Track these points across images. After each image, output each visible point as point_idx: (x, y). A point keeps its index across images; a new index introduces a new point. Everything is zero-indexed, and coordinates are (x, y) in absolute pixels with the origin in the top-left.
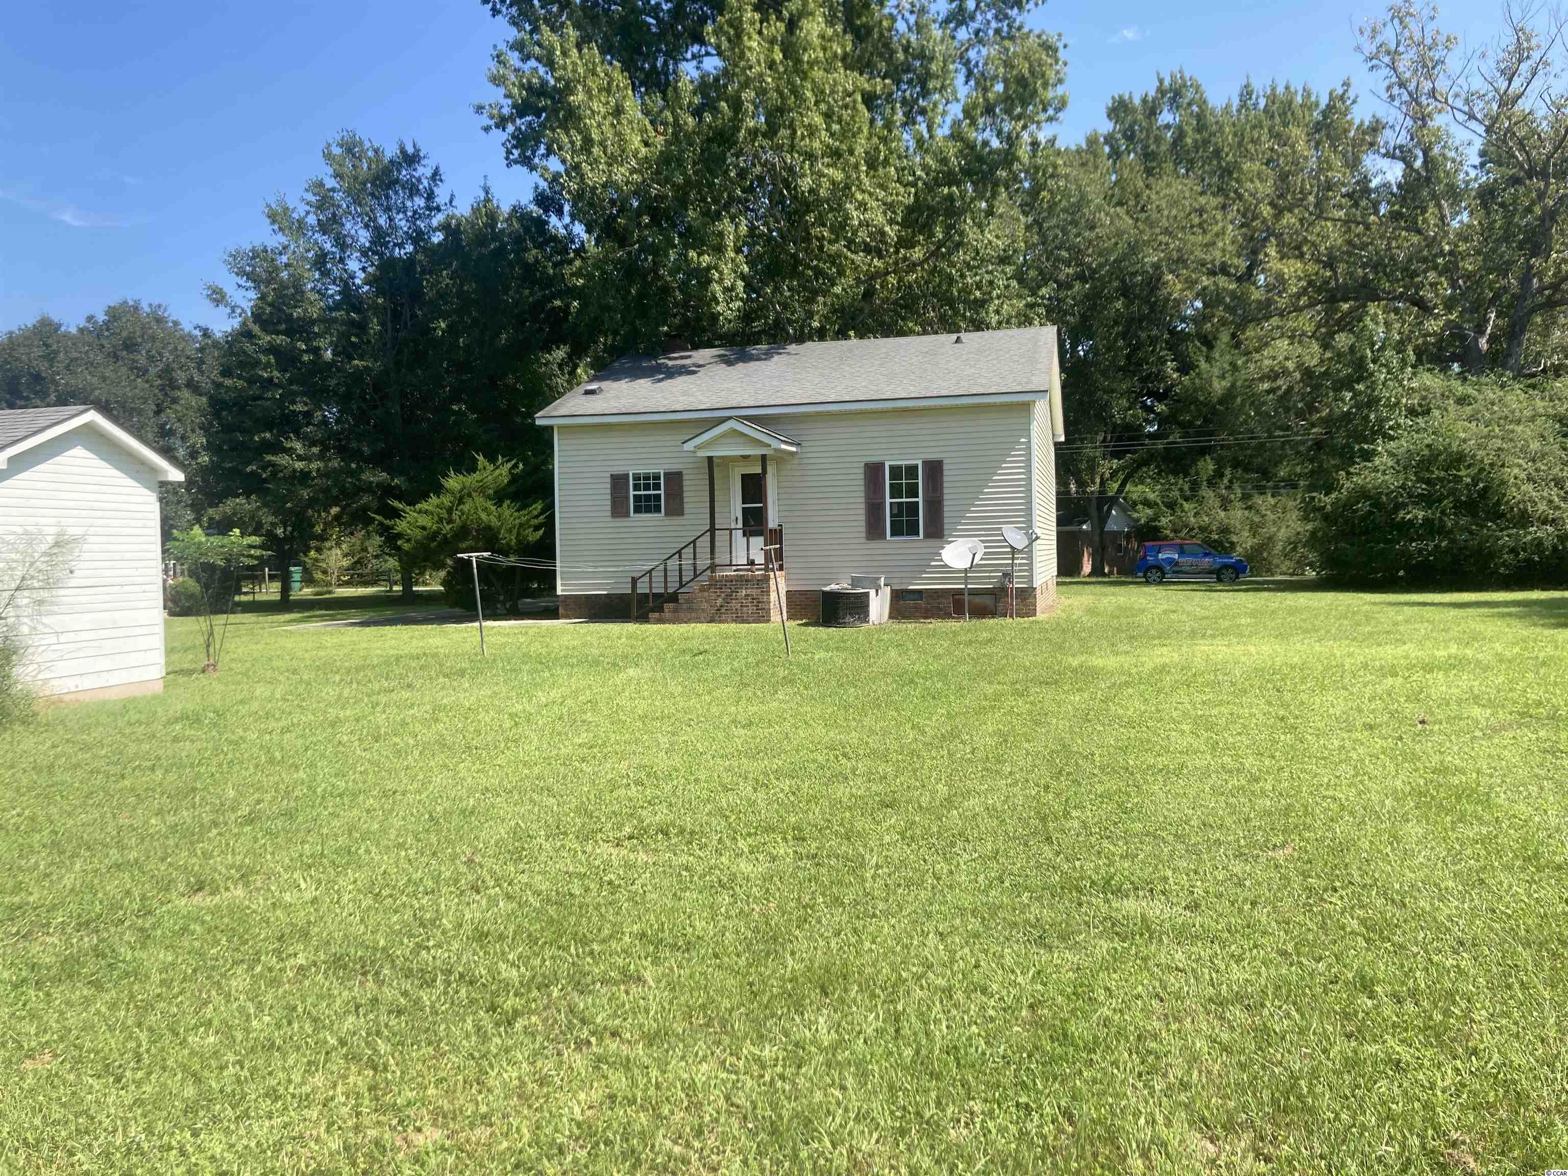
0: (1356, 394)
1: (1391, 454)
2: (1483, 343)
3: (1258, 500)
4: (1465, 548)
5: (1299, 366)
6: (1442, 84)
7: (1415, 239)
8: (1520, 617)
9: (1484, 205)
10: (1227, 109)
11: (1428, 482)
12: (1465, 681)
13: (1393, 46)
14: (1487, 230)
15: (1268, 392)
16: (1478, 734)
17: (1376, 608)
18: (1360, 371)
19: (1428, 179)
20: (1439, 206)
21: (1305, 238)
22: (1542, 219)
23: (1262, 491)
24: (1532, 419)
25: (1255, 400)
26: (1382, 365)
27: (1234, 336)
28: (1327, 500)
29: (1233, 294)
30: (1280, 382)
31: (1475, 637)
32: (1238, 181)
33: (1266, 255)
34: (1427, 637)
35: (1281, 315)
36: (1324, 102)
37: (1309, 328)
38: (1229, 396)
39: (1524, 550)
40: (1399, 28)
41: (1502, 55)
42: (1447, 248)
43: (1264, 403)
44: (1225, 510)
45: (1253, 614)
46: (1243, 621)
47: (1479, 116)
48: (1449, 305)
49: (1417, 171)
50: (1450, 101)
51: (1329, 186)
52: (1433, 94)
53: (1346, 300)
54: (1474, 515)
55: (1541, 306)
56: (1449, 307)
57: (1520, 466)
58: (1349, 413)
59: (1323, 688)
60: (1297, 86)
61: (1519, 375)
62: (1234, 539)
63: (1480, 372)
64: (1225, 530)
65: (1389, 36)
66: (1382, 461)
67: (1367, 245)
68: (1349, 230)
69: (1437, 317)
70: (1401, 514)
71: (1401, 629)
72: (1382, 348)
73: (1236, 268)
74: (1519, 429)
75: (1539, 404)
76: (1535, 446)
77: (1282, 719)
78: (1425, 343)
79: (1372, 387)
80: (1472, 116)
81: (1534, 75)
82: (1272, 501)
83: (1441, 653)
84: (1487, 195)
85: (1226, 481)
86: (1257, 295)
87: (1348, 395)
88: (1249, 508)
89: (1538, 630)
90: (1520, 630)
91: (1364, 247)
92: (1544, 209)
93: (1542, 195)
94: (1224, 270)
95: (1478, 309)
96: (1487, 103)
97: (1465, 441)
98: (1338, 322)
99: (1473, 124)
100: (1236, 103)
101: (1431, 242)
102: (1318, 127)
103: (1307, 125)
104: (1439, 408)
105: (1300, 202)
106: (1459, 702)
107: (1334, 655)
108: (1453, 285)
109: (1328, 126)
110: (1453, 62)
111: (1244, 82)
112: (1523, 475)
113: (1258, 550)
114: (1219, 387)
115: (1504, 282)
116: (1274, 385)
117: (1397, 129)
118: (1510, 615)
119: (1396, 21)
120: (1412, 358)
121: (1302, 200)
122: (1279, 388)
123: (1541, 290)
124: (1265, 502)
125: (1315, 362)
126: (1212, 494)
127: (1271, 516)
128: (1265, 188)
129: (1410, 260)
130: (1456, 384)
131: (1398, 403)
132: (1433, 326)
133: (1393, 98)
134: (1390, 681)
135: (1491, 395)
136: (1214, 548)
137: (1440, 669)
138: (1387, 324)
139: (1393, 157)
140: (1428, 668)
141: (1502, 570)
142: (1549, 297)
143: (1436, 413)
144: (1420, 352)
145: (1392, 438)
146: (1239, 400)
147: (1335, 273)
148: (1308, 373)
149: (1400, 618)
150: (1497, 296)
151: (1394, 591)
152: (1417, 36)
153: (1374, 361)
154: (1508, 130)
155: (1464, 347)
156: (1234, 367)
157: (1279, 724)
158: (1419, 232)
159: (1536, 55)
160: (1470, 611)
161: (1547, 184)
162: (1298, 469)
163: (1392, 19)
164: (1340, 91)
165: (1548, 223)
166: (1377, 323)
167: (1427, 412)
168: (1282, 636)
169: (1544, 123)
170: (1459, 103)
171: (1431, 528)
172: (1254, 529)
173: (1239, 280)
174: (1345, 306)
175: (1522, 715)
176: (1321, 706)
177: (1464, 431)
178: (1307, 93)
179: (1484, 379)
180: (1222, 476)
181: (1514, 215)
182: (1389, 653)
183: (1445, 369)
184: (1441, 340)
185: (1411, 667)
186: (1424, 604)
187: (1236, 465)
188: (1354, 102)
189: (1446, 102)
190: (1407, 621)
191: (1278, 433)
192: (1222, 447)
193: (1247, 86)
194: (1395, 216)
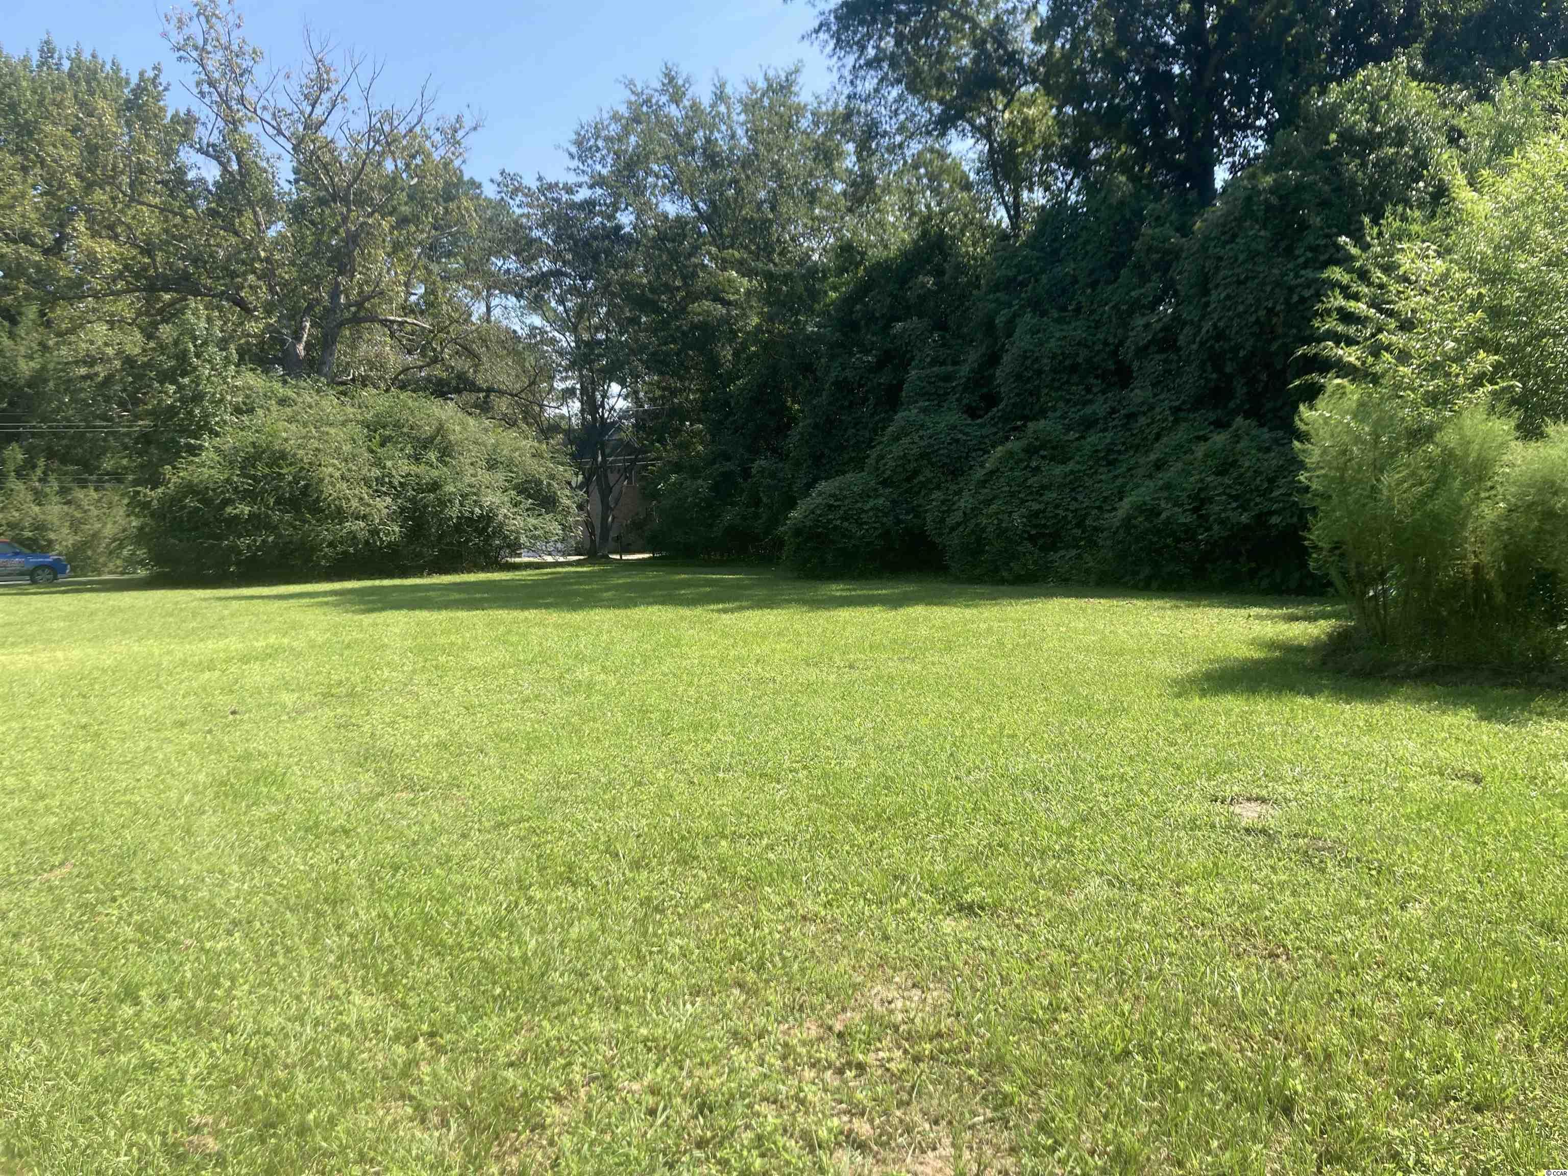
0: (180, 388)
1: (217, 450)
2: (301, 348)
3: (79, 494)
4: (291, 542)
5: (119, 353)
6: (250, 94)
7: (233, 240)
8: (336, 605)
9: (296, 219)
10: (25, 62)
11: (254, 478)
12: (280, 668)
13: (200, 43)
14: (299, 241)
15: (84, 378)
16: (285, 718)
17: (204, 604)
18: (183, 365)
19: (242, 184)
20: (255, 213)
21: (119, 219)
22: (346, 241)
23: (83, 483)
24: (344, 424)
25: (68, 385)
26: (205, 360)
27: (42, 314)
28: (153, 495)
29: (37, 266)
30: (98, 368)
31: (295, 626)
32: (39, 143)
33: (74, 229)
34: (250, 629)
35: (95, 296)
36: (134, 80)
37: (129, 315)
38: (38, 379)
39: (341, 543)
40: (205, 27)
41: (305, 81)
42: (263, 254)
43: (82, 390)
44: (39, 504)
45: (67, 617)
46: (55, 626)
47: (287, 133)
48: (269, 309)
49: (231, 173)
50: (259, 112)
51: (141, 169)
52: (241, 100)
53: (166, 291)
54: (297, 510)
55: (349, 321)
56: (269, 313)
57: (334, 465)
58: (172, 407)
59: (135, 688)
60: (105, 56)
61: (333, 382)
62: (52, 536)
63: (298, 377)
64: (40, 527)
65: (196, 29)
66: (208, 455)
67: (186, 237)
68: (166, 220)
69: (257, 319)
70: (229, 509)
71: (226, 622)
72: (205, 343)
73: (42, 238)
74: (332, 431)
75: (350, 410)
76: (347, 448)
77: (84, 727)
78: (247, 343)
79: (196, 382)
80: (280, 132)
81: (334, 106)
82: (95, 495)
83: (260, 644)
84: (298, 211)
85: (39, 472)
86: (65, 271)
87: (172, 388)
88: (68, 503)
89: (350, 615)
90: (336, 617)
91: (182, 238)
92: (348, 231)
93: (345, 219)
94: (26, 238)
95: (294, 316)
96: (293, 123)
97: (286, 440)
98: (161, 311)
99: (281, 140)
100: (35, 58)
101: (249, 246)
102: (130, 105)
103: (115, 100)
104: (262, 407)
105: (111, 180)
106: (271, 690)
107: (152, 655)
108: (271, 290)
109: (140, 107)
110: (260, 74)
111: (45, 37)
112: (337, 474)
113: (80, 548)
114: (26, 368)
115: (316, 295)
116: (92, 371)
117: (210, 126)
118: (327, 603)
119: (202, 18)
120: (235, 357)
121: (113, 177)
122: (97, 374)
123: (348, 306)
124: (87, 496)
125: (137, 351)
126: (22, 487)
127: (94, 512)
128: (73, 157)
129: (228, 259)
130: (277, 386)
131: (222, 400)
132: (253, 327)
133: (202, 94)
134: (207, 675)
135: (309, 399)
136: (29, 547)
137: (257, 659)
138: (209, 320)
139: (207, 154)
140: (245, 659)
141: (323, 563)
142: (355, 314)
143: (260, 412)
144: (242, 353)
145: (217, 435)
146: (51, 384)
147: (154, 261)
148: (129, 361)
149: (226, 612)
150: (310, 307)
151: (225, 586)
152: (224, 40)
153: (198, 356)
154: (313, 153)
155: (283, 351)
156: (44, 347)
157: (81, 733)
158: (236, 233)
159: (335, 89)
160: (292, 602)
161: (349, 210)
162: (125, 462)
163: (198, 16)
164: (150, 74)
165: (351, 246)
166: (198, 318)
167: (251, 411)
168: (95, 639)
169: (345, 154)
170: (267, 116)
171: (257, 523)
172: (75, 526)
173: (46, 252)
174: (167, 297)
175: (324, 695)
176: (131, 708)
177: (285, 431)
178: (116, 68)
179: (302, 384)
180: (34, 467)
181: (322, 234)
182: (210, 647)
183: (266, 371)
184: (263, 342)
185: (228, 660)
186: (252, 597)
187: (51, 455)
188: (166, 89)
189: (255, 112)
190: (232, 615)
191: (98, 423)
192: (33, 435)
193: (47, 42)
194: (212, 213)
